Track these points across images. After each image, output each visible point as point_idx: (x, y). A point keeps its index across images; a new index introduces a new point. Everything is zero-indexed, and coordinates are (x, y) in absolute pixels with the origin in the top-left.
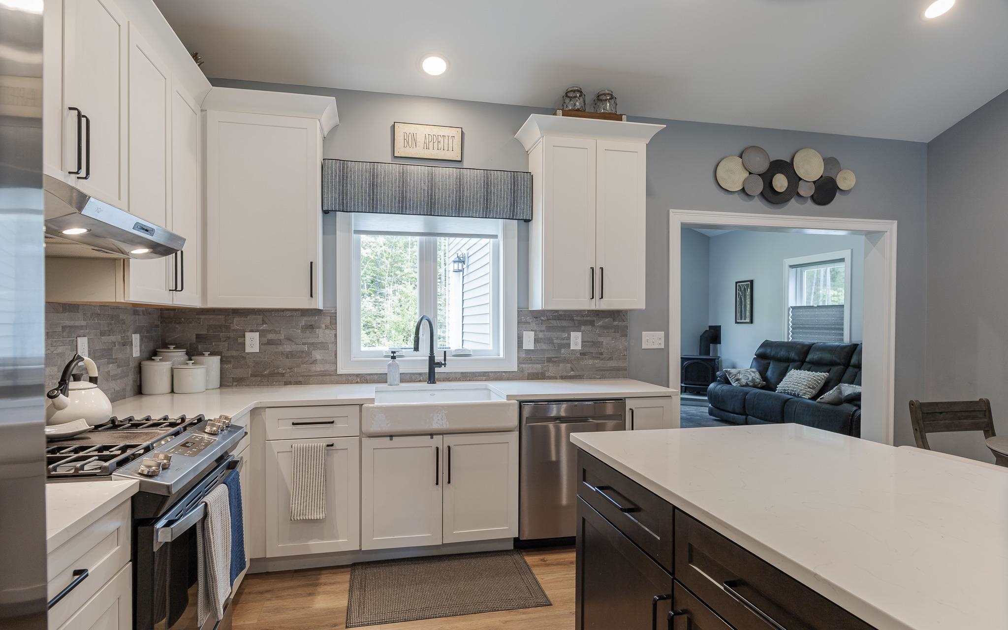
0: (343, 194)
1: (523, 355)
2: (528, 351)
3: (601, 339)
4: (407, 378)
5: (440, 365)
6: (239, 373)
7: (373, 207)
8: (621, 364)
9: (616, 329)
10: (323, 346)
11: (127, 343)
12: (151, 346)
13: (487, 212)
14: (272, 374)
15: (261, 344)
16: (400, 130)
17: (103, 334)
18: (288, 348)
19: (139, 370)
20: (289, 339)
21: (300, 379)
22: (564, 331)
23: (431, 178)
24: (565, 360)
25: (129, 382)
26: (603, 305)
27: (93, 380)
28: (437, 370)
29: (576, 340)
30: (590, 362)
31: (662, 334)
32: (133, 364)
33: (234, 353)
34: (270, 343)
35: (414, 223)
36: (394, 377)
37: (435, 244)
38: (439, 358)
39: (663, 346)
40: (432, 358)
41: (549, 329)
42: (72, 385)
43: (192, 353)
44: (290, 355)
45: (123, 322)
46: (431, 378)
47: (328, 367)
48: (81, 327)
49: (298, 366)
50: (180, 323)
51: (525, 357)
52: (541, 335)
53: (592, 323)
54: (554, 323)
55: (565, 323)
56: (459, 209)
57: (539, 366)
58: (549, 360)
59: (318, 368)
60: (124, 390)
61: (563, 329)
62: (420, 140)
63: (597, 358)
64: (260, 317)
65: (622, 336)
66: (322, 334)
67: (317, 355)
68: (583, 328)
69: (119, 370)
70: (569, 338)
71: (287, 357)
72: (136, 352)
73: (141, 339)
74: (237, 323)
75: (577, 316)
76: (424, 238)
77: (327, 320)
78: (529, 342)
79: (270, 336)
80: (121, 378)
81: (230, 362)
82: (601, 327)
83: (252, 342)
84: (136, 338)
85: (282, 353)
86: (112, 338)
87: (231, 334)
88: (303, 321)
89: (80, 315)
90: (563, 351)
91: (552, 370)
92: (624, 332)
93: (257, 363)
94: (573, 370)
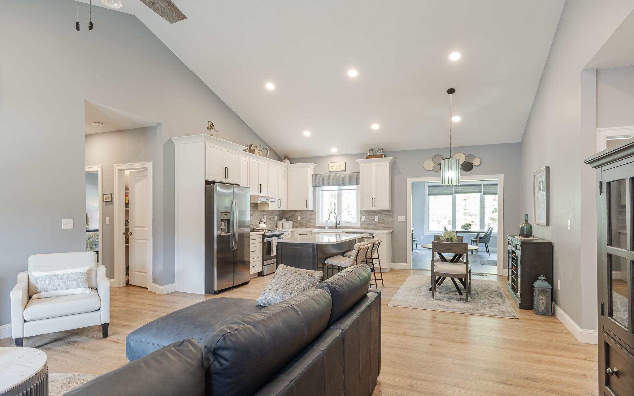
0: (316, 182)
1: (362, 222)
2: (363, 221)
3: (384, 218)
4: (330, 227)
5: (338, 224)
6: (296, 225)
7: (323, 185)
8: (391, 226)
9: (389, 215)
10: (313, 219)
11: (274, 217)
12: (280, 218)
13: (350, 184)
14: (303, 226)
15: (301, 218)
16: (331, 164)
17: (269, 215)
18: (306, 219)
19: (277, 223)
20: (306, 217)
21: (309, 227)
22: (373, 216)
23: (336, 177)
24: (374, 224)
25: (275, 225)
26: (376, 208)
27: (264, 222)
28: (338, 225)
29: (377, 218)
30: (381, 225)
31: (405, 216)
32: (276, 222)
33: (296, 220)
34: (303, 218)
35: (336, 188)
36: (327, 227)
37: (341, 192)
38: (338, 223)
39: (405, 221)
40: (336, 222)
41: (369, 215)
42: (261, 223)
43: (287, 220)
44: (306, 221)
45: (273, 213)
46: (336, 228)
47: (314, 224)
48: (265, 214)
49: (308, 224)
50: (286, 213)
51: (362, 223)
52: (367, 217)
53: (382, 213)
54: (370, 213)
55: (373, 213)
56: (343, 184)
57: (366, 225)
58: (369, 224)
59: (312, 224)
60: (273, 227)
61: (373, 215)
62: (335, 166)
63: (383, 224)
64: (301, 212)
65: (391, 217)
66: (313, 216)
67: (312, 221)
68: (379, 215)
69: (272, 223)
70: (375, 218)
71: (306, 222)
72: (276, 219)
73: (277, 217)
74: (296, 213)
75: (377, 211)
76: (338, 191)
77: (314, 213)
78: (363, 219)
79: (303, 217)
80: (273, 224)
81: (295, 222)
82: (384, 214)
83: (299, 218)
84: (276, 217)
85: (305, 221)
86: (271, 216)
87: (295, 216)
88: (309, 213)
89: (265, 212)
90: (373, 221)
91: (370, 227)
92: (391, 216)
93: (300, 223)
94: (376, 227)
